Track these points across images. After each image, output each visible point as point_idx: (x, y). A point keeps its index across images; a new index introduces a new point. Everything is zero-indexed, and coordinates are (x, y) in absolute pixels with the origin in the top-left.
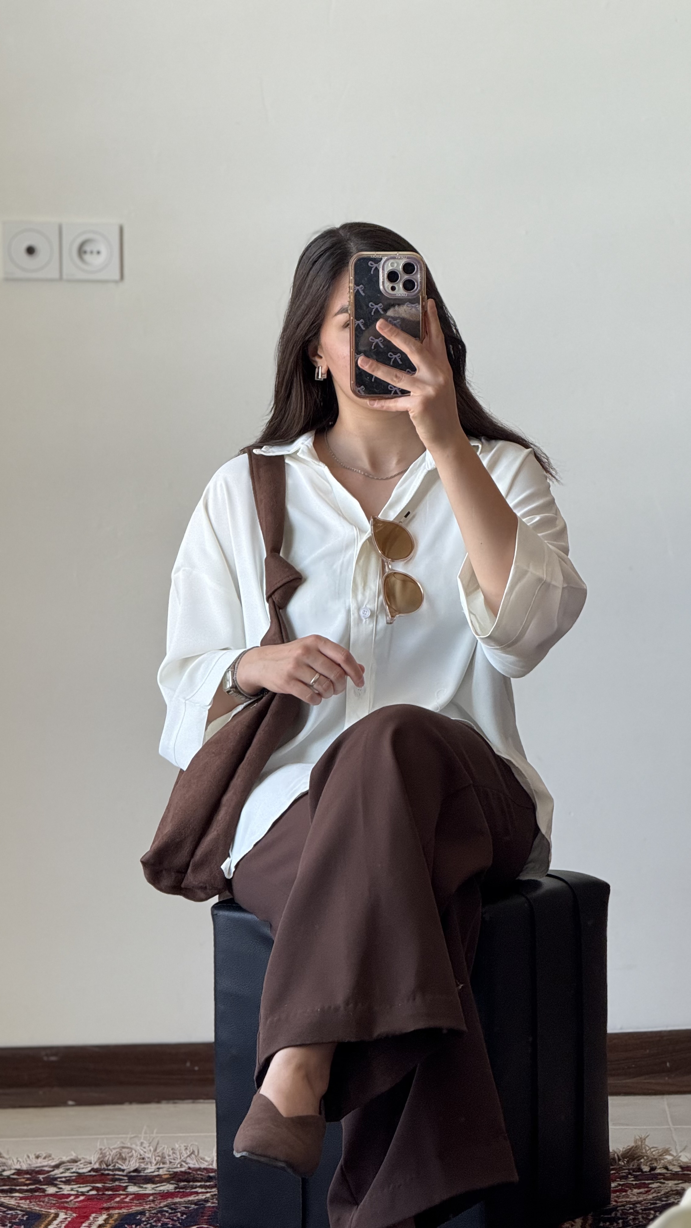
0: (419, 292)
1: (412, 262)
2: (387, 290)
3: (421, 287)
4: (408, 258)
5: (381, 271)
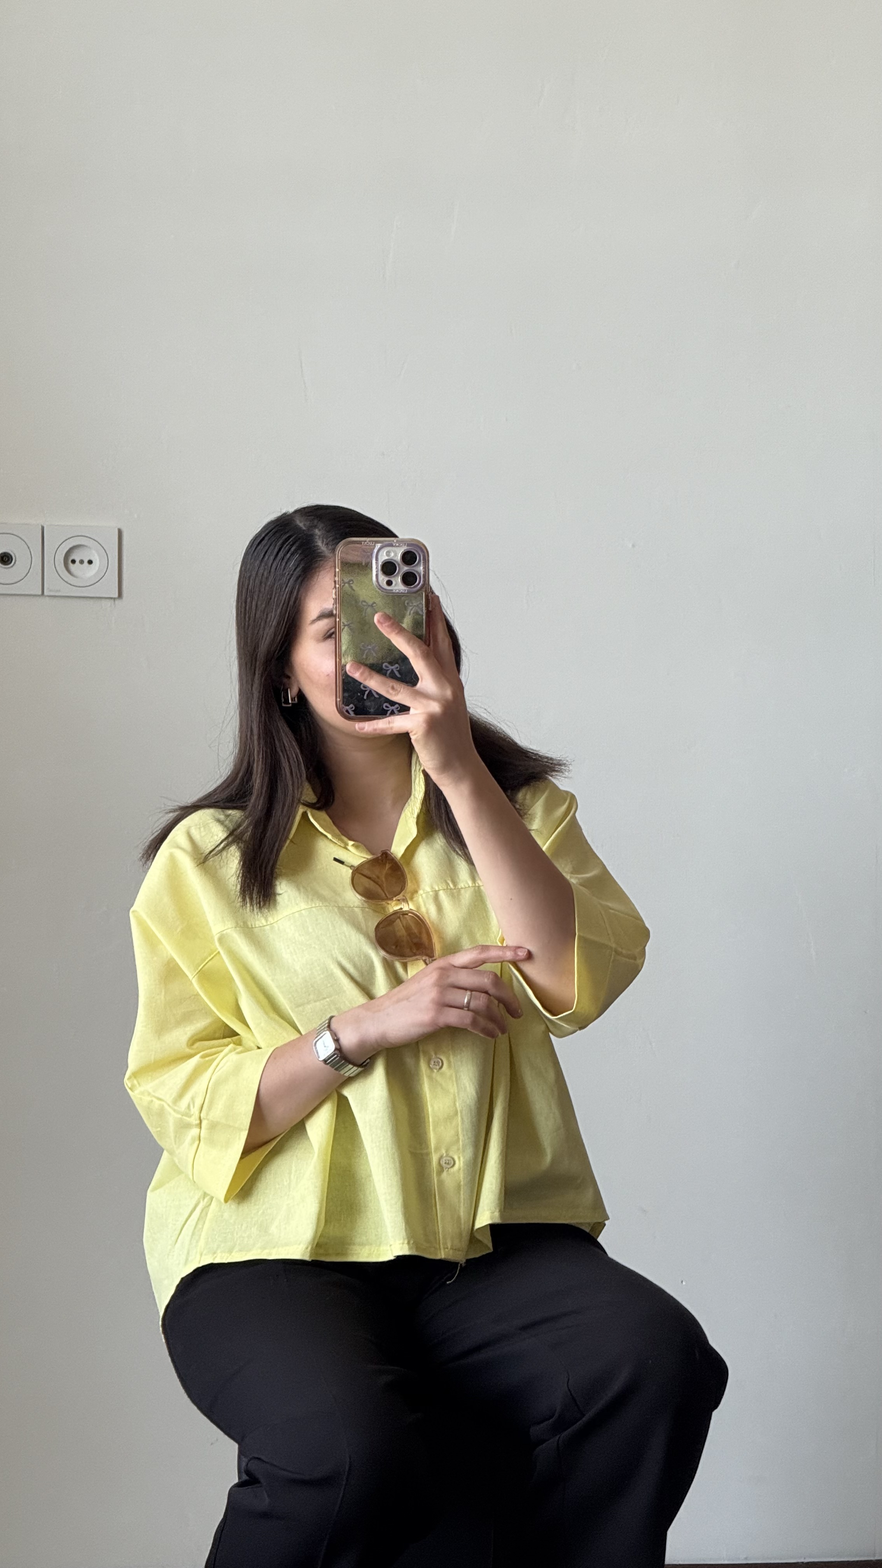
0: (419, 590)
1: (413, 551)
2: (381, 585)
3: (424, 581)
4: (408, 545)
5: (374, 561)
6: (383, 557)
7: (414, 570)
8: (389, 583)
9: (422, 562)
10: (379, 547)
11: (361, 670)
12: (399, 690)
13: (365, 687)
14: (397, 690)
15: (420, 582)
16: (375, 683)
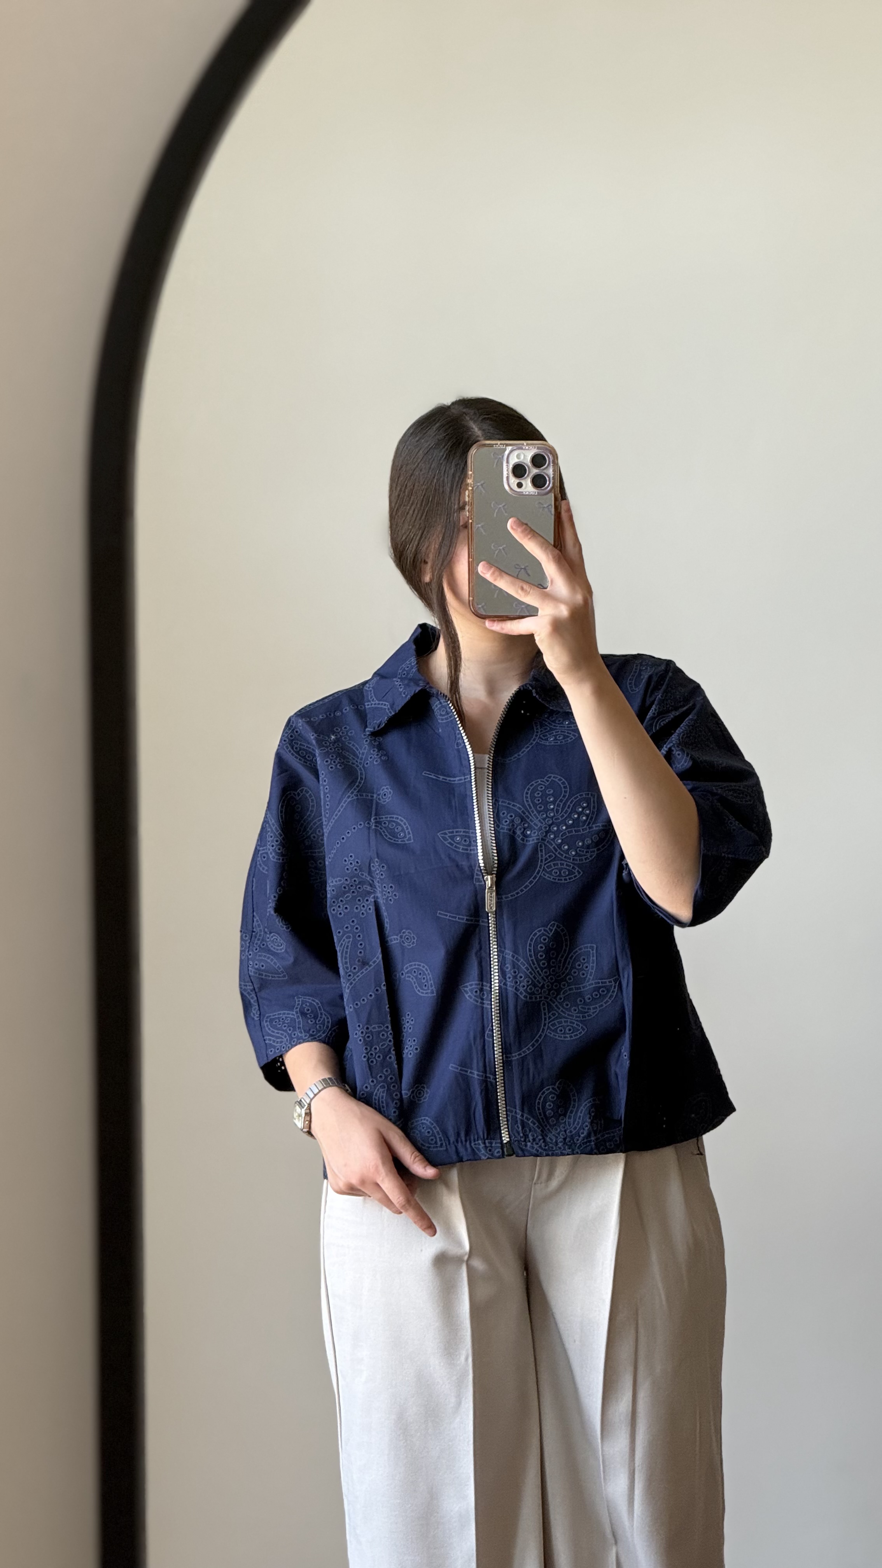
0: (550, 491)
1: (543, 454)
2: (512, 487)
3: (554, 483)
4: (538, 448)
5: (505, 464)
6: (514, 460)
7: (545, 473)
8: (520, 485)
9: (551, 464)
10: (510, 449)
11: (493, 569)
12: (529, 590)
13: (495, 586)
14: (526, 591)
15: (549, 485)
16: (504, 584)
